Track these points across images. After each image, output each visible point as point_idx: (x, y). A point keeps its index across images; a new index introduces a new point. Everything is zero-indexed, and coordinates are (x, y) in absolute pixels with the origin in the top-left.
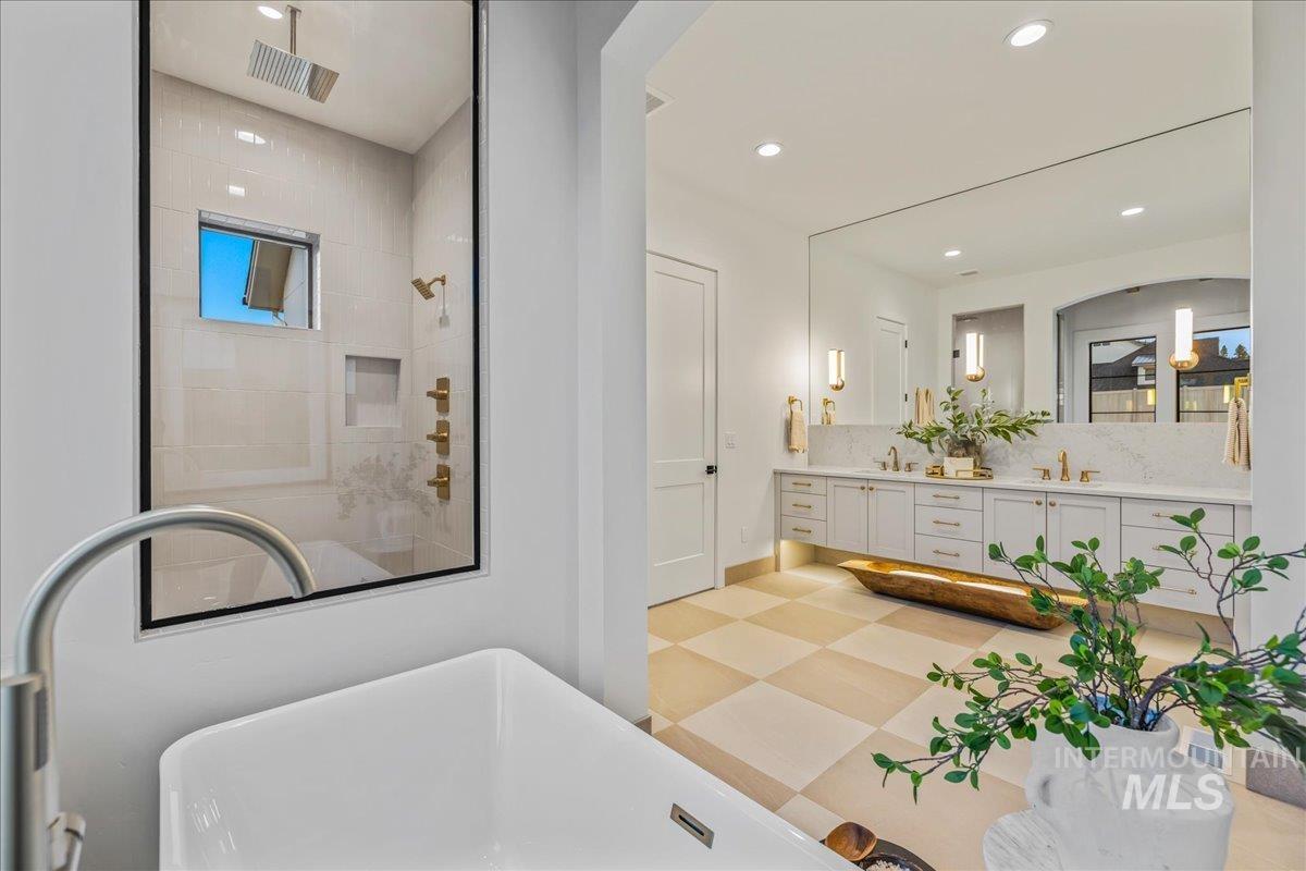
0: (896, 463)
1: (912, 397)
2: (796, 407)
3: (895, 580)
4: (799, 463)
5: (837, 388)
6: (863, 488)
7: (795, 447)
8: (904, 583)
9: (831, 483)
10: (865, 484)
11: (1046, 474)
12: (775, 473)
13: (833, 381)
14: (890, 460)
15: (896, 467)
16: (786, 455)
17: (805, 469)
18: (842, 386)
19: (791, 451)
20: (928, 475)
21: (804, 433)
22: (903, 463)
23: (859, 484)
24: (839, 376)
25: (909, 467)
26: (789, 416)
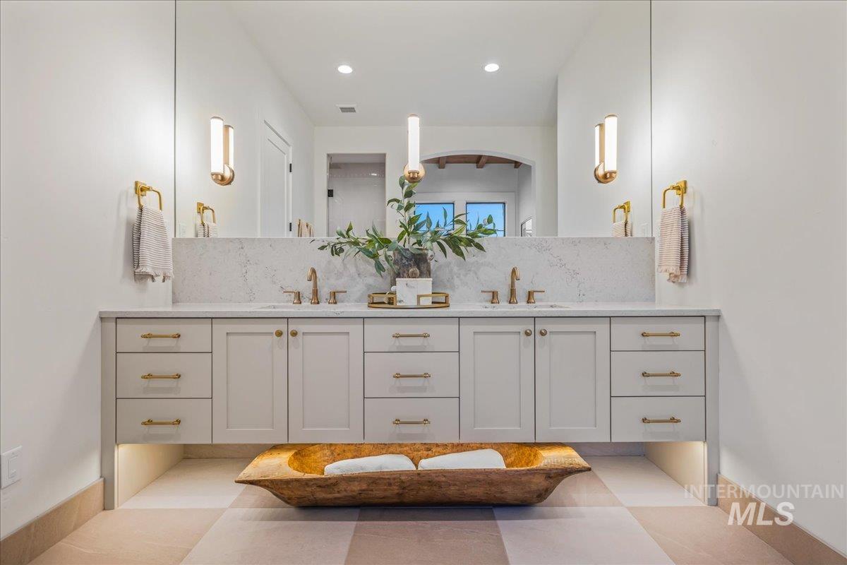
0: (315, 292)
1: (295, 227)
2: (150, 200)
3: (342, 486)
4: (156, 299)
5: (223, 180)
6: (279, 334)
7: (149, 270)
8: (356, 487)
9: (221, 329)
10: (282, 326)
11: (494, 297)
12: (102, 319)
13: (217, 167)
14: (306, 288)
15: (316, 299)
16: (130, 287)
17: (167, 309)
18: (230, 182)
19: (141, 277)
20: (373, 304)
21: (165, 247)
22: (324, 292)
23: (273, 327)
24: (226, 162)
25: (334, 297)
26: (134, 215)
